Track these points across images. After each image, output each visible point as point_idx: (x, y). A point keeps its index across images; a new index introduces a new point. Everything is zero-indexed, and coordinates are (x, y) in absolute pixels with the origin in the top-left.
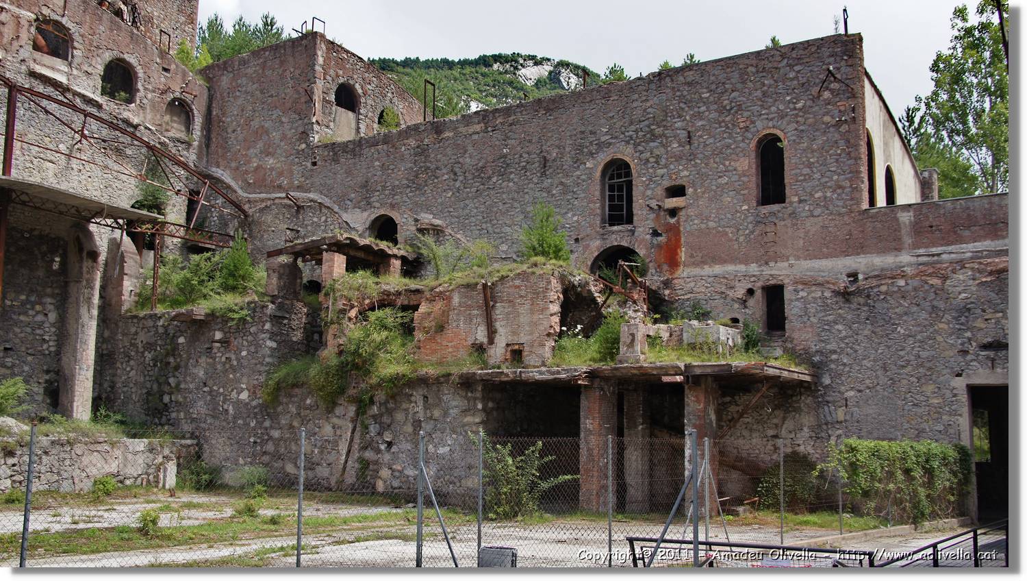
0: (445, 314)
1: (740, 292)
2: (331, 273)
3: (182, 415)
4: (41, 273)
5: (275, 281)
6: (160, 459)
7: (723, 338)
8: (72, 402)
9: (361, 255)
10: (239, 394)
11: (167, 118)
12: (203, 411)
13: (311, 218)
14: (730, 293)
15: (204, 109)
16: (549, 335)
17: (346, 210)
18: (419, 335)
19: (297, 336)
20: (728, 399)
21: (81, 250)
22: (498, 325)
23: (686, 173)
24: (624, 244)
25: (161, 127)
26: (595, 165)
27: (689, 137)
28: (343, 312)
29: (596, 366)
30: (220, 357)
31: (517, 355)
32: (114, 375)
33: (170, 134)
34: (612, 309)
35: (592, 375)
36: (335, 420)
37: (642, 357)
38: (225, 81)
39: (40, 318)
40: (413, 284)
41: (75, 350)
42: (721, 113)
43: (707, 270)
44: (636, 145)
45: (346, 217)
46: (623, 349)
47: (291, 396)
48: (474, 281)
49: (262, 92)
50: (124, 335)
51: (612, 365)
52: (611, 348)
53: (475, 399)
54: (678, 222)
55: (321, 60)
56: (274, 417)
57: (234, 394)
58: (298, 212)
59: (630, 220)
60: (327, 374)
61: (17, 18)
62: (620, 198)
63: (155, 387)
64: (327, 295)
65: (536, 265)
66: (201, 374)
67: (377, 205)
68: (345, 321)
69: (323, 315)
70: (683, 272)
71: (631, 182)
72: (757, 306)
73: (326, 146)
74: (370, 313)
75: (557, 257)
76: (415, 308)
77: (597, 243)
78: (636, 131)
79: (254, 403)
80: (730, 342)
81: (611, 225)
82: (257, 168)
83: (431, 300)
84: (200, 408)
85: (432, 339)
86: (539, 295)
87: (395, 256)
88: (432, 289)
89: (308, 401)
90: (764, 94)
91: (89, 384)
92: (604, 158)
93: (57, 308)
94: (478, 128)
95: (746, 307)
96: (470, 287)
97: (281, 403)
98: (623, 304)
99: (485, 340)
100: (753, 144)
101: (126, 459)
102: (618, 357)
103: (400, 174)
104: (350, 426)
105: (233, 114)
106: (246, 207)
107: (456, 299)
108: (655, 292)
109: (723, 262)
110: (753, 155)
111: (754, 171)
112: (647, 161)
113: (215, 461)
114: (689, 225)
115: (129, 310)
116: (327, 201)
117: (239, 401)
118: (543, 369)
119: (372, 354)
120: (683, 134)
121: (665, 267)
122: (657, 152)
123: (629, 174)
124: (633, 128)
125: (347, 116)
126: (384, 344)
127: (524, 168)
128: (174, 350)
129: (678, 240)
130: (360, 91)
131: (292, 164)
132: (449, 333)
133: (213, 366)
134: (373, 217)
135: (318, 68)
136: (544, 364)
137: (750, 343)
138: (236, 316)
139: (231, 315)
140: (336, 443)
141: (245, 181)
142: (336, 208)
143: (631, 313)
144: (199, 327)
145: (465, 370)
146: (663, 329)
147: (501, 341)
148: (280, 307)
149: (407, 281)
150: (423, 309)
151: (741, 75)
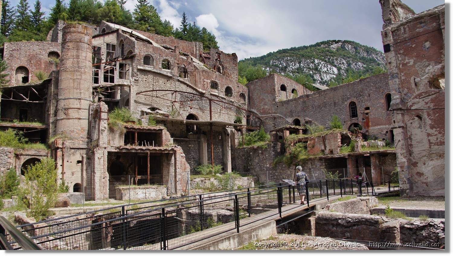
0: (314, 143)
1: (385, 132)
2: (286, 135)
3: (253, 171)
4: (217, 140)
5: (272, 138)
6: (250, 182)
7: (379, 144)
8: (227, 169)
9: (292, 130)
10: (267, 165)
11: (240, 98)
12: (258, 170)
13: (278, 120)
14: (382, 133)
15: (247, 95)
16: (338, 147)
17: (287, 118)
18: (308, 149)
19: (279, 150)
20: (384, 158)
21: (225, 134)
22: (326, 145)
23: (369, 104)
24: (356, 122)
25: (239, 101)
26: (347, 103)
27: (369, 95)
28: (290, 144)
29: (350, 153)
30: (261, 157)
31: (331, 152)
32: (235, 163)
33: (241, 102)
34: (353, 138)
35: (349, 155)
36: (290, 170)
37: (360, 150)
38: (252, 87)
39: (218, 151)
40: (306, 136)
41: (227, 157)
42: (376, 89)
43: (376, 127)
44: (357, 98)
45: (287, 120)
46: (356, 149)
47: (279, 165)
48: (320, 135)
49: (262, 89)
50: (237, 153)
51: (353, 153)
52: (353, 149)
53: (323, 163)
54: (368, 116)
55: (276, 80)
56: (276, 170)
57: (265, 165)
58: (275, 119)
59: (357, 116)
60: (288, 159)
61: (207, 82)
62: (354, 111)
63: (246, 165)
64: (286, 140)
65: (334, 131)
66: (257, 161)
67: (295, 116)
68: (291, 147)
69: (285, 145)
70: (371, 128)
71: (356, 107)
72: (389, 135)
73: (280, 102)
74: (296, 144)
75: (339, 128)
76: (307, 142)
77: (350, 122)
78: (356, 94)
79: (271, 167)
80: (382, 145)
81: (353, 118)
82: (263, 109)
83: (311, 140)
84: (257, 169)
85: (312, 149)
86: (335, 138)
87: (301, 129)
88: (311, 138)
89: (284, 166)
90: (386, 84)
91: (231, 165)
92: (349, 101)
93: (221, 148)
94: (317, 95)
95: (386, 136)
96: (319, 137)
97: (277, 167)
98: (356, 137)
99: (324, 149)
100: (384, 96)
101: (243, 182)
102: (355, 151)
103: (299, 108)
104: (294, 171)
105: (255, 96)
106: (261, 118)
107: (316, 140)
108: (364, 134)
109: (380, 125)
110: (385, 99)
111: (385, 102)
112: (360, 101)
113: (263, 181)
114: (371, 116)
115: (237, 147)
116: (282, 116)
117: (266, 167)
118: (338, 155)
119: (298, 154)
120: (368, 94)
121: (366, 127)
122: (362, 99)
123: (356, 105)
125: (283, 93)
126: (300, 152)
127: (330, 105)
128: (250, 156)
129: (369, 120)
130: (286, 86)
131: (272, 107)
132: (315, 147)
133: (260, 159)
134: (294, 119)
135: (276, 82)
136: (338, 154)
137: (387, 145)
138: (264, 147)
139: (263, 147)
140: (291, 175)
141: (260, 112)
142: (284, 118)
143: (358, 139)
144: (255, 150)
145: (320, 156)
146: (365, 143)
147: (328, 149)
148: (274, 144)
149: (304, 135)
150: (309, 142)
151: (380, 79)
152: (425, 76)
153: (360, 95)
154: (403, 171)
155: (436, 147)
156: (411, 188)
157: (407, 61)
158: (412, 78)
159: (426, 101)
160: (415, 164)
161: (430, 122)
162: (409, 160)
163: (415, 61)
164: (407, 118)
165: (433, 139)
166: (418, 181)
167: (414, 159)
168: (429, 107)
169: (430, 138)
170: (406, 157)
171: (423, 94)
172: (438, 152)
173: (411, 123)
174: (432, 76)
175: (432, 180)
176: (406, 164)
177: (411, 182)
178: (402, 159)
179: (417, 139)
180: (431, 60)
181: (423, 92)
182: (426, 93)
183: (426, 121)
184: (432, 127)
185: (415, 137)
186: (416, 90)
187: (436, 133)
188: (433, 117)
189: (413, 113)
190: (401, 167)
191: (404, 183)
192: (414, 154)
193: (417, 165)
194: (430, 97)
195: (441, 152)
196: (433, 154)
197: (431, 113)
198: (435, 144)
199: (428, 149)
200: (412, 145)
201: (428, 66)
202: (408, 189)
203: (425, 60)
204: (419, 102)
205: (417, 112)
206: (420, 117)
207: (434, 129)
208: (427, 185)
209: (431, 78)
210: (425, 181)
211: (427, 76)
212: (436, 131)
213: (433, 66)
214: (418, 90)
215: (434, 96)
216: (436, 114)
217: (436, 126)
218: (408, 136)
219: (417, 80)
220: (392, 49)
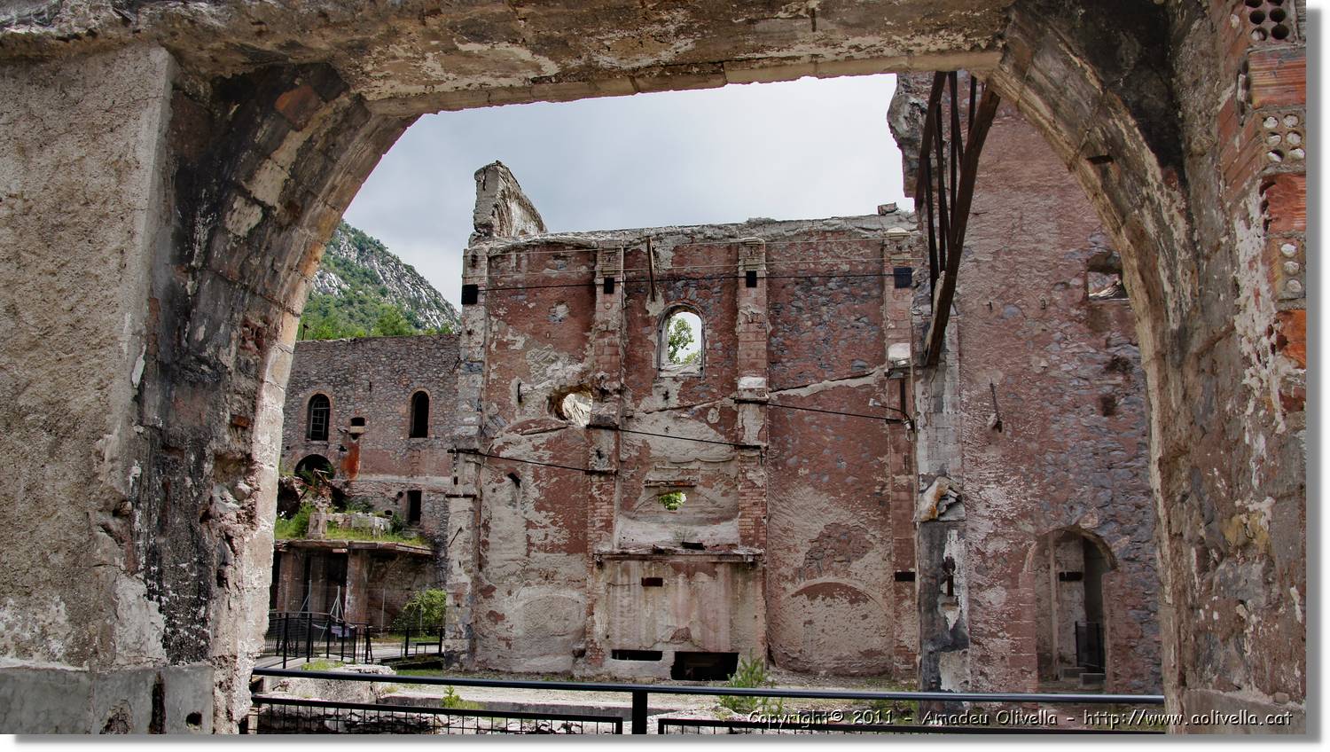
1: (394, 494)
7: (376, 525)
14: (388, 494)
23: (366, 410)
24: (320, 454)
26: (306, 396)
27: (370, 386)
29: (292, 539)
34: (307, 499)
35: (288, 545)
37: (322, 535)
42: (392, 373)
43: (374, 477)
44: (334, 386)
46: (311, 529)
51: (303, 539)
52: (303, 529)
54: (358, 443)
59: (326, 438)
62: (321, 421)
70: (358, 477)
71: (328, 412)
72: (403, 504)
77: (303, 451)
78: (336, 377)
80: (382, 528)
81: (313, 439)
90: (421, 364)
92: (311, 392)
95: (397, 504)
98: (315, 497)
100: (410, 397)
102: (308, 534)
108: (338, 490)
109: (384, 472)
110: (410, 404)
111: (409, 414)
112: (341, 398)
114: (365, 445)
120: (367, 384)
121: (347, 473)
122: (348, 393)
123: (328, 405)
124: (334, 374)
129: (357, 455)
137: (396, 528)
143: (320, 504)
146: (339, 517)
151: (408, 349)
152: (543, 384)
153: (344, 380)
154: (458, 605)
155: (542, 555)
156: (472, 651)
157: (510, 337)
158: (514, 382)
159: (538, 442)
160: (487, 592)
161: (537, 494)
162: (477, 580)
163: (527, 341)
164: (485, 475)
165: (537, 536)
166: (490, 633)
167: (487, 578)
168: (540, 458)
169: (531, 532)
170: (470, 571)
171: (533, 425)
172: (544, 567)
173: (494, 490)
174: (557, 388)
175: (521, 633)
176: (469, 589)
177: (473, 635)
178: (461, 575)
179: (500, 532)
180: (562, 350)
181: (532, 421)
182: (538, 423)
183: (528, 490)
184: (539, 507)
185: (496, 526)
186: (517, 413)
187: (547, 522)
188: (544, 484)
189: (503, 465)
190: (457, 596)
191: (458, 635)
192: (489, 567)
193: (493, 593)
194: (546, 435)
195: (551, 569)
196: (533, 570)
197: (543, 472)
198: (539, 548)
199: (522, 557)
200: (488, 544)
201: (553, 361)
202: (464, 652)
203: (549, 346)
204: (519, 443)
205: (511, 464)
206: (516, 480)
207: (544, 513)
208: (509, 645)
209: (555, 391)
210: (505, 635)
211: (546, 384)
212: (546, 517)
213: (564, 365)
214: (523, 413)
215: (555, 434)
216: (551, 478)
217: (548, 505)
218: (482, 521)
219: (525, 388)
220: (481, 299)
